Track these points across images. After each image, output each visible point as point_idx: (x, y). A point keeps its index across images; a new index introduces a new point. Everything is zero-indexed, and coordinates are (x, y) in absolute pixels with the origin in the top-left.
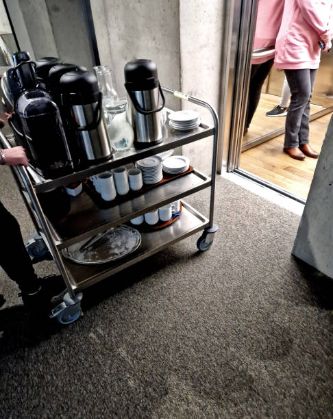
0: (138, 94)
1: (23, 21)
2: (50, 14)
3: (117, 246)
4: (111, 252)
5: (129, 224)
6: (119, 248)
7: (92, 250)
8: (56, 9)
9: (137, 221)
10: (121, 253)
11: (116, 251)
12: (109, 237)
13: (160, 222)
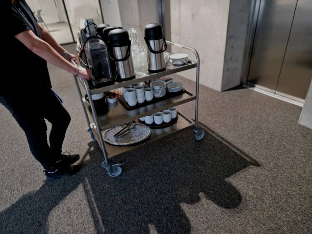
3: (136, 136)
4: (132, 139)
6: (138, 137)
7: (120, 137)
11: (135, 138)
13: (163, 123)
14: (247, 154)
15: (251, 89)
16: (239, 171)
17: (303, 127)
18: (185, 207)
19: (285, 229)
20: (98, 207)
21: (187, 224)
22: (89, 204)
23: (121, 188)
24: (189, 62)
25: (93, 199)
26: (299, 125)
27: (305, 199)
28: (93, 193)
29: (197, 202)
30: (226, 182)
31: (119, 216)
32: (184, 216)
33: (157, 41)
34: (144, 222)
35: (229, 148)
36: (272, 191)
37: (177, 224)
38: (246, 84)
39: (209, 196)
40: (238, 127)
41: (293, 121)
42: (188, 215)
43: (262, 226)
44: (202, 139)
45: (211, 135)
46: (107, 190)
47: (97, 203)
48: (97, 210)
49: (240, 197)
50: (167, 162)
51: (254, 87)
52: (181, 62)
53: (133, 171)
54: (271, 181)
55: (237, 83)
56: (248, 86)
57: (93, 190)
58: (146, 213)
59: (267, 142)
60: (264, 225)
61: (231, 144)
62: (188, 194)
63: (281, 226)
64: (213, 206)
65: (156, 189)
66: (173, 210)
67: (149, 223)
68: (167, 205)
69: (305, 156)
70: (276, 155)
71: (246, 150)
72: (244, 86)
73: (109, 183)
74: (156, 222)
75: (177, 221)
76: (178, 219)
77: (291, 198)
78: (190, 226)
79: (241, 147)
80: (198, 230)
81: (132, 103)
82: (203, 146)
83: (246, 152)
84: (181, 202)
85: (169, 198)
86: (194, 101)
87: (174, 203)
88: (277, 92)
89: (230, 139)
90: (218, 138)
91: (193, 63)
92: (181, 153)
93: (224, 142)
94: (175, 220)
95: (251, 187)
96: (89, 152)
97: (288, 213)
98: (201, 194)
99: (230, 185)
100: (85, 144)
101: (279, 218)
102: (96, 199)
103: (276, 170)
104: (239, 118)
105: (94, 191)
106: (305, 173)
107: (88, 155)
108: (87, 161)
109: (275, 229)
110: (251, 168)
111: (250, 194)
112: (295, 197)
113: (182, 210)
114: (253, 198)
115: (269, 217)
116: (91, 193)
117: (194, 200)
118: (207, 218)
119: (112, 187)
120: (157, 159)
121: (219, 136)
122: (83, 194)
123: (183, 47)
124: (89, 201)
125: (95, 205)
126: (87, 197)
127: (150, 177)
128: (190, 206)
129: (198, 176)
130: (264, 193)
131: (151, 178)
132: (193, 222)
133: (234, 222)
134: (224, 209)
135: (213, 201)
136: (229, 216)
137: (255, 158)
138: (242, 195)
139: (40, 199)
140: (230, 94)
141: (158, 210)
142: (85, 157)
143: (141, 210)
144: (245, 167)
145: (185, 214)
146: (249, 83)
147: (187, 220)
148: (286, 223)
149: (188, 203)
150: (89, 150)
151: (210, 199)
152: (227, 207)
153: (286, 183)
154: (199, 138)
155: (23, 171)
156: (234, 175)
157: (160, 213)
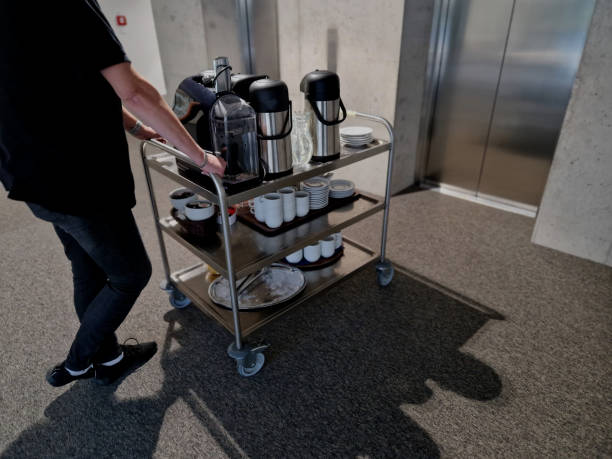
0: (319, 104)
1: (154, 31)
2: (206, 31)
3: (278, 287)
4: (273, 294)
5: (285, 261)
6: (282, 289)
7: (248, 294)
8: (213, 26)
9: (293, 258)
10: (286, 294)
11: (279, 292)
12: (264, 278)
13: (322, 258)
14: (477, 301)
15: (435, 190)
16: (475, 332)
17: (541, 247)
18: (410, 410)
19: (587, 417)
20: (239, 442)
21: (428, 441)
22: (218, 440)
23: (273, 395)
24: (375, 142)
25: (222, 427)
26: (535, 246)
27: (594, 363)
28: (216, 415)
29: (429, 397)
30: (462, 354)
31: (292, 452)
32: (414, 428)
33: (331, 102)
34: (347, 453)
35: (440, 293)
36: (540, 358)
37: (410, 446)
38: (424, 183)
39: (445, 384)
40: (442, 256)
41: (522, 239)
42: (422, 425)
43: (552, 420)
44: (391, 283)
45: (402, 274)
46: (244, 405)
47: (234, 436)
48: (239, 449)
49: (496, 377)
50: (343, 333)
51: (438, 186)
52: (362, 141)
53: (283, 359)
54: (533, 342)
55: (409, 181)
56: (427, 186)
57: (214, 408)
58: (343, 436)
59: (499, 277)
60: (552, 417)
61: (443, 287)
62: (406, 386)
63: (579, 414)
64: (460, 401)
65: (344, 388)
66: (391, 420)
67: (357, 454)
68: (378, 413)
69: (565, 295)
70: (521, 297)
71: (472, 293)
72: (422, 185)
73: (244, 391)
74: (370, 449)
75: (408, 439)
76: (408, 436)
77: (574, 365)
78: (436, 445)
79: (460, 290)
80: (452, 448)
81: (274, 222)
82: (395, 295)
83: (472, 297)
84: (399, 403)
85: (374, 400)
86: (381, 213)
87: (388, 408)
88: (479, 194)
89: (438, 279)
90: (415, 278)
91: (381, 143)
92: (362, 313)
93: (428, 284)
94: (403, 438)
95: (506, 356)
96: (171, 334)
97: (581, 391)
98: (430, 383)
99: (472, 359)
100: (157, 319)
101: (571, 402)
102: (229, 428)
103: (532, 323)
104: (437, 241)
105: (219, 413)
106: (576, 321)
107: (173, 339)
108: (176, 352)
109: (572, 421)
110: (492, 324)
111: (510, 369)
112: (579, 362)
113: (409, 418)
114: (518, 375)
115: (555, 403)
116: (212, 416)
117: (421, 396)
118: (457, 424)
119: (252, 397)
120: (322, 329)
121: (417, 275)
122: (195, 420)
123: (357, 115)
124: (213, 432)
125: (232, 440)
126: (208, 425)
127: (322, 365)
128: (419, 408)
129: (410, 350)
130: (530, 364)
131: (325, 368)
132: (438, 437)
133: (503, 421)
134: (479, 403)
135: (455, 391)
136: (493, 413)
137: (490, 306)
138: (498, 372)
139: (95, 449)
140: (405, 200)
141: (363, 425)
142: (167, 345)
143: (331, 433)
144: (482, 323)
145: (416, 423)
146: (428, 181)
147: (425, 434)
148: (584, 408)
149: (413, 403)
150: (171, 328)
151: (449, 388)
152: (484, 399)
153: (556, 341)
154: (386, 281)
155: (27, 395)
156: (470, 340)
157: (370, 432)
